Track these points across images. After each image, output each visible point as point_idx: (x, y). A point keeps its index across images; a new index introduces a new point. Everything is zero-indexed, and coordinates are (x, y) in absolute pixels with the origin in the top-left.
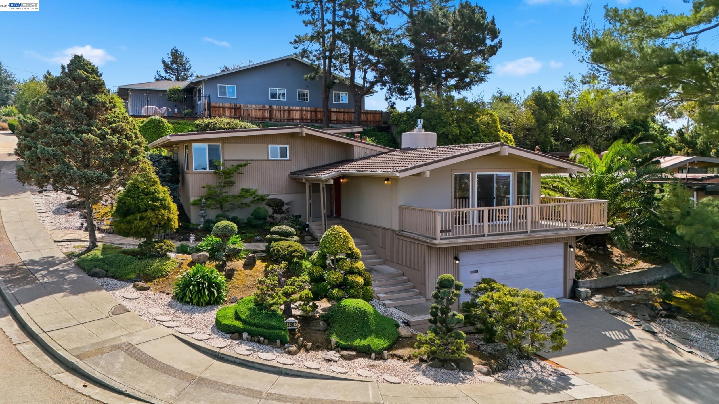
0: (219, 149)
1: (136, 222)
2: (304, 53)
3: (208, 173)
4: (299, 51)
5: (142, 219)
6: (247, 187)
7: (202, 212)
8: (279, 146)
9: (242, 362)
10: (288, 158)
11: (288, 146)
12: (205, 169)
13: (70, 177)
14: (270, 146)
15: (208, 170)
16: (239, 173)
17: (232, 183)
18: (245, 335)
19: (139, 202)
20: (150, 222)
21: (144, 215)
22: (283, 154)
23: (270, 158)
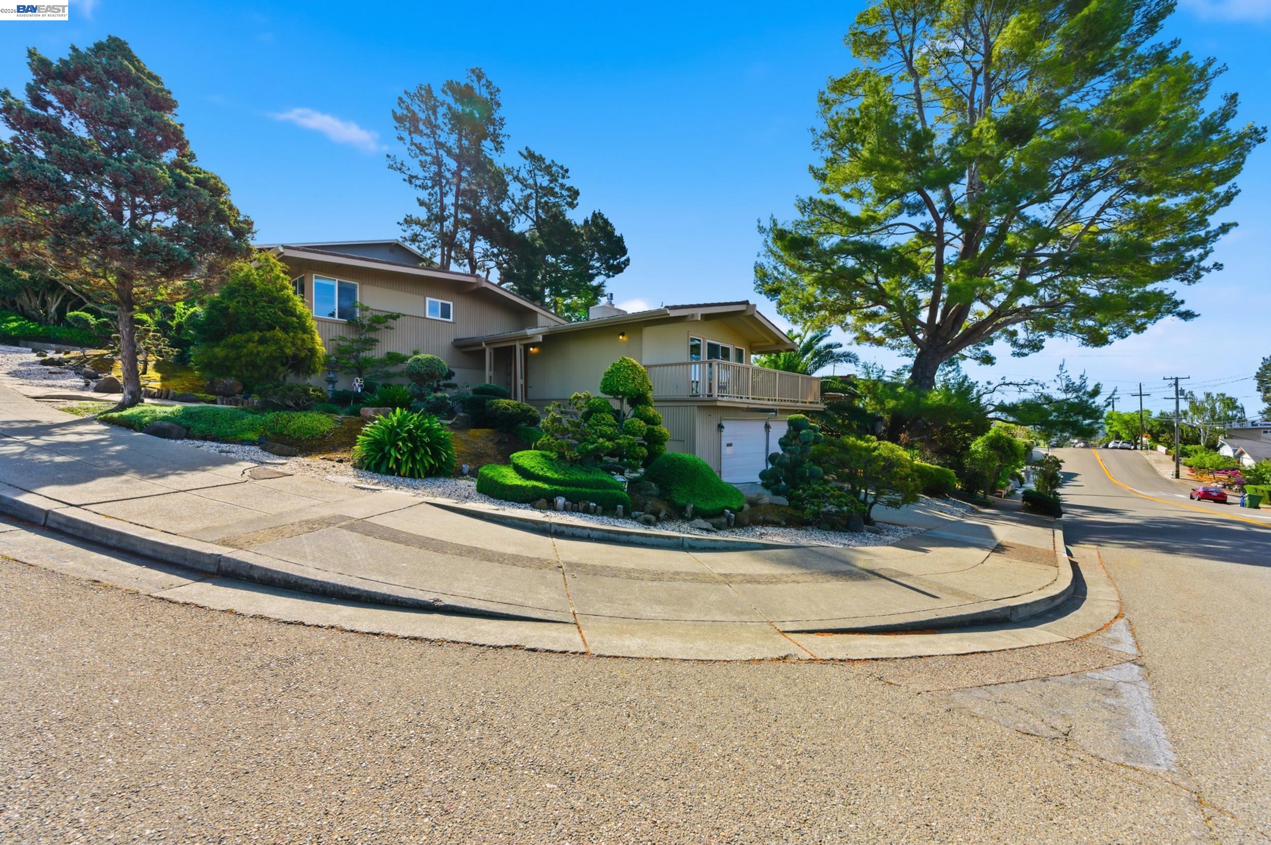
0: (355, 290)
1: (251, 344)
2: (414, 239)
3: (336, 323)
4: (408, 234)
5: (262, 341)
6: (392, 350)
7: (331, 375)
8: (440, 301)
9: (606, 534)
10: (451, 320)
11: (451, 304)
12: (332, 315)
13: (99, 232)
14: (428, 299)
15: (336, 318)
16: (387, 328)
17: (372, 342)
18: (561, 501)
19: (256, 312)
20: (281, 348)
21: (268, 334)
22: (445, 312)
23: (427, 316)
